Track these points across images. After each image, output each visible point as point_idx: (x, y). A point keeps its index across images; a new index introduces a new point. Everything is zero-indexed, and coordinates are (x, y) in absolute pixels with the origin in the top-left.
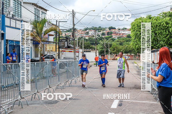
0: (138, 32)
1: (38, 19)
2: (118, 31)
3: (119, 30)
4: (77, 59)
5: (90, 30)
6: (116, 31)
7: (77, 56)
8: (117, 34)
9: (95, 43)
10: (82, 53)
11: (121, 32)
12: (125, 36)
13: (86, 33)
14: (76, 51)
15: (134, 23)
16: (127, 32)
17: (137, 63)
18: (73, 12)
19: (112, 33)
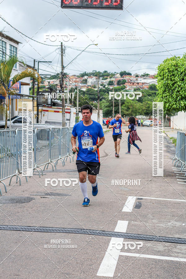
0: (169, 82)
1: (4, 56)
2: (135, 79)
3: (137, 76)
4: (68, 124)
5: (90, 76)
6: (132, 78)
7: (67, 120)
8: (133, 84)
9: (97, 97)
10: (75, 115)
11: (140, 80)
12: (146, 87)
13: (83, 81)
14: (66, 111)
15: (162, 67)
16: (150, 81)
17: (166, 133)
18: (62, 46)
19: (126, 82)
